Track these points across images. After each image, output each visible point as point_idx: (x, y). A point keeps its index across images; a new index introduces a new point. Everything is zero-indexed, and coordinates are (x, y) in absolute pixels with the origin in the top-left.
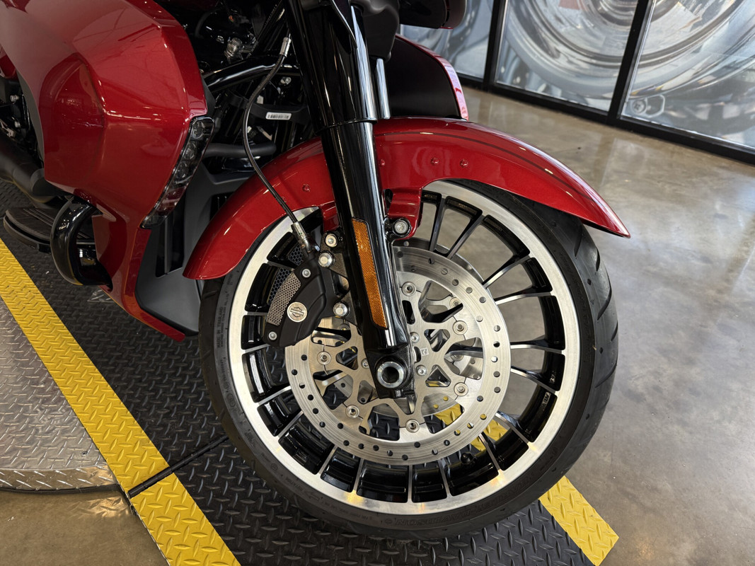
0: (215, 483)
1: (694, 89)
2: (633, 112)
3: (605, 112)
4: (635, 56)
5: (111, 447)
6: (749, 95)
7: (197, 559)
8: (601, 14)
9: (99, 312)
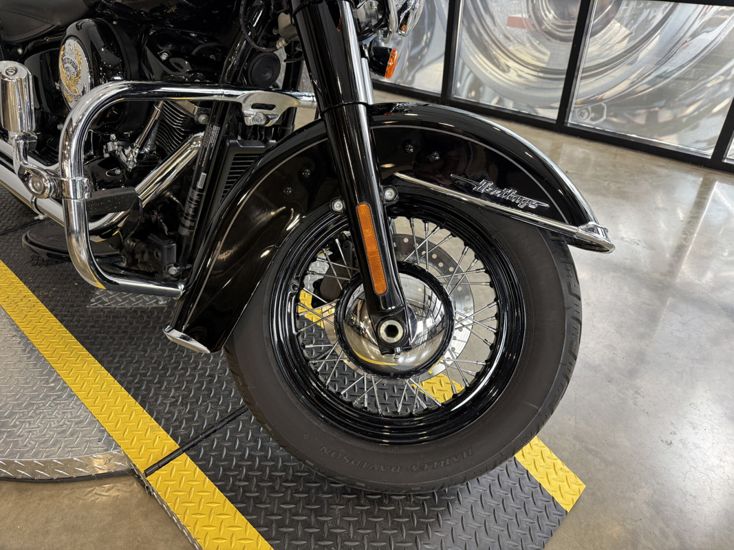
0: (224, 459)
1: (632, 97)
2: (579, 119)
3: (553, 120)
4: (577, 69)
5: (124, 435)
6: (680, 100)
7: (213, 524)
8: (545, 32)
9: (99, 316)
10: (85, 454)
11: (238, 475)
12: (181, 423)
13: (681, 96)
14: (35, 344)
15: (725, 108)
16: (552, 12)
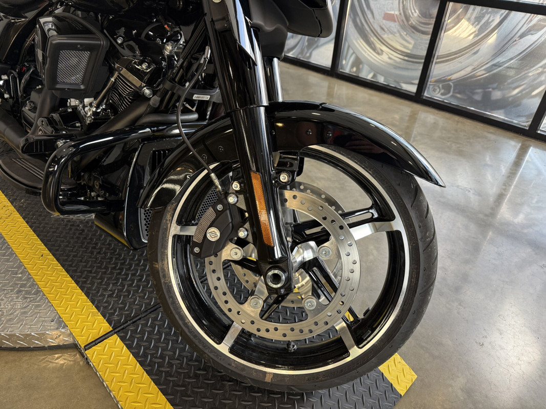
0: (145, 341)
1: (473, 79)
2: (432, 94)
3: (413, 93)
4: (433, 55)
5: (71, 318)
6: (508, 84)
7: (132, 391)
8: (411, 26)
9: (60, 224)
10: (40, 331)
11: (155, 353)
12: (115, 311)
13: (509, 81)
14: (9, 243)
15: (540, 92)
16: (417, 11)
